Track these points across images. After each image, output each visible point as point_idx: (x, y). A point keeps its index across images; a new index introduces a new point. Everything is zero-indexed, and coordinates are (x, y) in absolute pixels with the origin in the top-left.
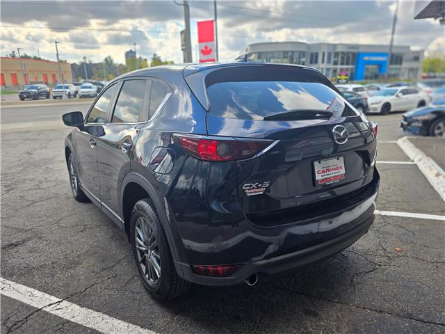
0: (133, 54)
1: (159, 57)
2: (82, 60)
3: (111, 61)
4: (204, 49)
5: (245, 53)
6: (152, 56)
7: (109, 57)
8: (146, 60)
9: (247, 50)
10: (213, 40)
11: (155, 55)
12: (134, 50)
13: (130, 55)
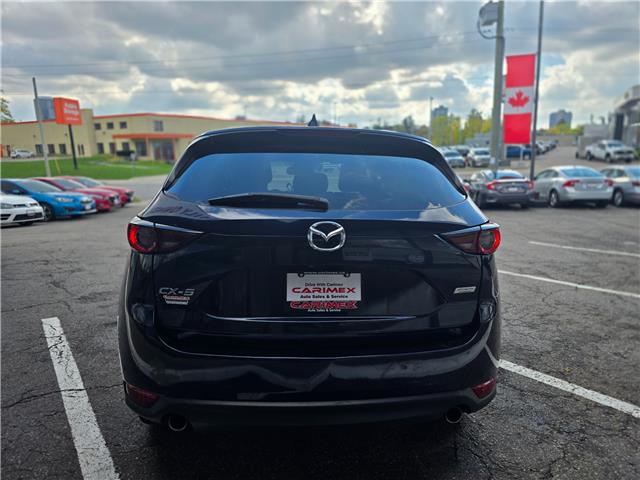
0: (443, 112)
1: (478, 114)
2: (376, 123)
3: (412, 123)
4: (515, 97)
5: (623, 101)
6: (469, 113)
7: (410, 117)
8: (458, 119)
9: (627, 96)
10: (531, 84)
11: (473, 111)
12: (445, 106)
13: (439, 114)
